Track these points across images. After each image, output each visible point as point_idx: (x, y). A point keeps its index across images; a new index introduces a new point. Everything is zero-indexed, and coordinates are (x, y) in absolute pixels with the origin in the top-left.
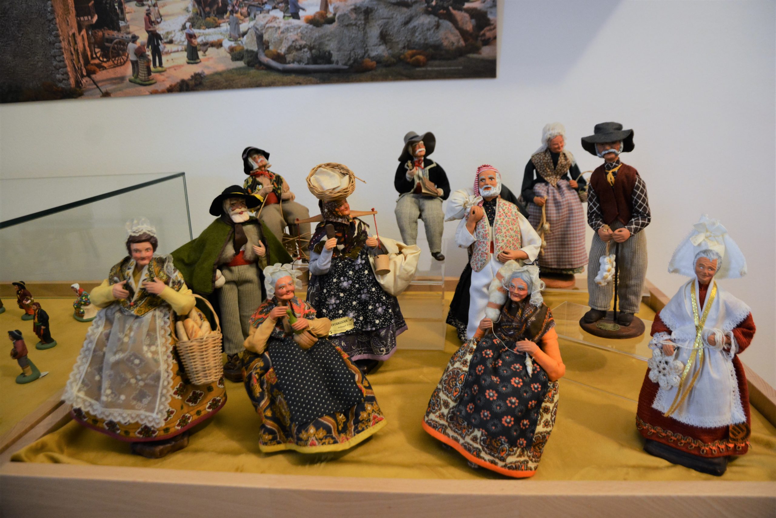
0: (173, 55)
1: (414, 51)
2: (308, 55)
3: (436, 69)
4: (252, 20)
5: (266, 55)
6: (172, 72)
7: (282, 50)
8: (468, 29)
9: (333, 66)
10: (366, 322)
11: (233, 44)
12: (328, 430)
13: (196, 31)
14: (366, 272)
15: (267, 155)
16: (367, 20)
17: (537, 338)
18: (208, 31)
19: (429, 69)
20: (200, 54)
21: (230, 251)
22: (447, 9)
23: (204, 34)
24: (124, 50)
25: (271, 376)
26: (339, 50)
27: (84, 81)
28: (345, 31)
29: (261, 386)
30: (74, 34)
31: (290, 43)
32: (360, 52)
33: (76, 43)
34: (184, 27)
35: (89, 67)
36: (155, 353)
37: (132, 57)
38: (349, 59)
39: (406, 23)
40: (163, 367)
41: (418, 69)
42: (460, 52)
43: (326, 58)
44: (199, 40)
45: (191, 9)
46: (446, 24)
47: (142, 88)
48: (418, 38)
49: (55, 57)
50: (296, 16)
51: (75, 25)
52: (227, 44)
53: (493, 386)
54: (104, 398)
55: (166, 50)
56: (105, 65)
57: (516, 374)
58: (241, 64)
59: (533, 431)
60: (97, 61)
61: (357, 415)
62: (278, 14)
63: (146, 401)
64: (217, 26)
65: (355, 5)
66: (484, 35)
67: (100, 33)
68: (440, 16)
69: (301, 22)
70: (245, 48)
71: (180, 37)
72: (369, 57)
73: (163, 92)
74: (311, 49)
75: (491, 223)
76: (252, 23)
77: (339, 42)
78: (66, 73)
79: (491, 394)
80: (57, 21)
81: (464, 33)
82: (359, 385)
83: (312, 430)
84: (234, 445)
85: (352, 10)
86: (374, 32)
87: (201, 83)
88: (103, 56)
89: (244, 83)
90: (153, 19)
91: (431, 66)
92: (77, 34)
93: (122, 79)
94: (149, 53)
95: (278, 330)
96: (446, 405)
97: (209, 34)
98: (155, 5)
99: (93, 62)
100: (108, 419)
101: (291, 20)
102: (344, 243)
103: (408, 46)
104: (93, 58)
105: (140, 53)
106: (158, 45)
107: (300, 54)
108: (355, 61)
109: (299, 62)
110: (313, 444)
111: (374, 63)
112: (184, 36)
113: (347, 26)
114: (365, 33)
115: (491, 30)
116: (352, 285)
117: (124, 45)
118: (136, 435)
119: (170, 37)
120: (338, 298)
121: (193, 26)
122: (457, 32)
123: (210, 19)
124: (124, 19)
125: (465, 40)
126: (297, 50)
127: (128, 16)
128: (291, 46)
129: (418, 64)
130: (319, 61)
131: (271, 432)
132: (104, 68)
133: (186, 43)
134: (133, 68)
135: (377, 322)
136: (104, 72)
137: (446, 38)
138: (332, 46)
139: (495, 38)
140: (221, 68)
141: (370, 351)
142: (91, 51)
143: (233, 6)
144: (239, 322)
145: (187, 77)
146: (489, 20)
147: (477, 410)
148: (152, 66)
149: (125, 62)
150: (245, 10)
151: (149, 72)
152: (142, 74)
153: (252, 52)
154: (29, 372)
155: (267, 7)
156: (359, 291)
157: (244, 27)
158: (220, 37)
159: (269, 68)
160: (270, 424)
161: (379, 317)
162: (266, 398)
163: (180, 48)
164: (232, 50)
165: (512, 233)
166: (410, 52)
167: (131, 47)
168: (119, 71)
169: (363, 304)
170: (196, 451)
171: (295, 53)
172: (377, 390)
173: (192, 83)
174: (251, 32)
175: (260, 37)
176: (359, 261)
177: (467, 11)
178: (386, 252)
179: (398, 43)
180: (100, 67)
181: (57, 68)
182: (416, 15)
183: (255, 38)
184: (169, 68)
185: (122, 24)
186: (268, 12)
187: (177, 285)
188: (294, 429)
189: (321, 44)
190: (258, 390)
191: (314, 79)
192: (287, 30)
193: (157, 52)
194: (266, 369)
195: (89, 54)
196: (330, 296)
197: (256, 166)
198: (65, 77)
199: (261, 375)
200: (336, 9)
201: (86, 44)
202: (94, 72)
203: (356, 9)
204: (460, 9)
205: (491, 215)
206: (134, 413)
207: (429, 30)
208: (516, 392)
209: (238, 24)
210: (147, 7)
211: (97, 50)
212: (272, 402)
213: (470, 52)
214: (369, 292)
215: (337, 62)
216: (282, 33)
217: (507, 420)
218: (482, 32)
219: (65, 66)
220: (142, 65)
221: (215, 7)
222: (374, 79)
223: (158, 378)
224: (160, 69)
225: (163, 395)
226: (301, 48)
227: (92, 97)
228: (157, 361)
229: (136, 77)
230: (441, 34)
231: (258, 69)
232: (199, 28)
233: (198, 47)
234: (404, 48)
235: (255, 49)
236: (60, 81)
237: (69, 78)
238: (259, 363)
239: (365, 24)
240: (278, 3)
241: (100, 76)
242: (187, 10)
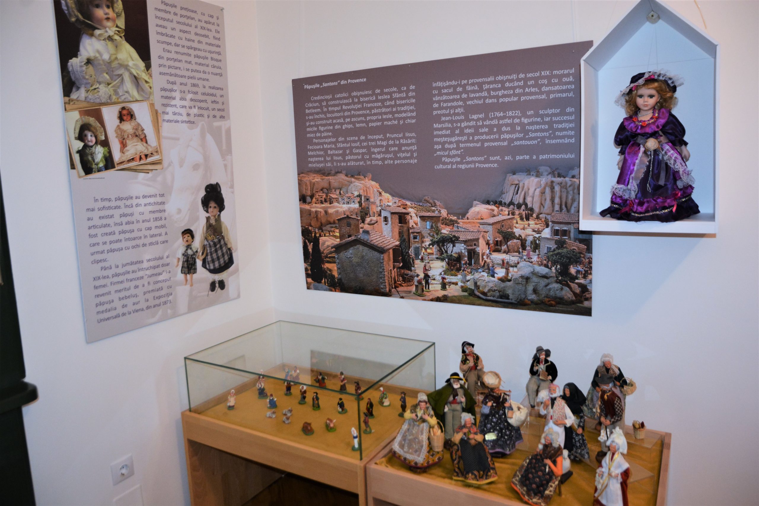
0: (435, 285)
1: (550, 299)
2: (498, 294)
3: (560, 309)
4: (473, 275)
5: (478, 292)
6: (433, 292)
7: (486, 290)
8: (577, 292)
9: (510, 301)
10: (502, 437)
11: (463, 284)
12: (476, 476)
13: (446, 276)
14: (503, 416)
15: (473, 346)
16: (527, 282)
17: (553, 459)
18: (451, 277)
19: (557, 308)
20: (447, 286)
21: (451, 398)
22: (567, 282)
23: (450, 278)
24: (413, 280)
25: (459, 453)
26: (513, 294)
27: (393, 290)
28: (516, 286)
29: (456, 456)
30: (391, 270)
31: (490, 288)
32: (523, 296)
33: (391, 274)
34: (441, 274)
35: (396, 284)
36: (423, 438)
37: (416, 283)
38: (518, 299)
39: (546, 286)
40: (424, 443)
41: (551, 308)
42: (573, 303)
43: (507, 297)
44: (447, 280)
45: (445, 266)
46: (566, 289)
47: (419, 297)
48: (552, 293)
49: (381, 278)
50: (493, 276)
51: (392, 266)
52: (460, 284)
53: (532, 473)
54: (405, 450)
55: (432, 282)
56: (403, 285)
57: (541, 471)
58: (466, 294)
59: (544, 492)
60: (400, 283)
61: (487, 473)
62: (485, 274)
63: (417, 453)
64: (456, 276)
65: (522, 275)
66: (585, 296)
67: (403, 271)
68: (563, 285)
69: (495, 279)
70: (469, 287)
71: (439, 278)
72: (527, 299)
73: (428, 300)
74: (499, 292)
75: (552, 407)
76: (472, 277)
77: (513, 291)
78: (385, 286)
79: (530, 476)
80: (385, 263)
81: (575, 294)
82: (489, 462)
83: (470, 475)
84: (444, 474)
85: (520, 277)
86: (530, 288)
87: (446, 299)
88: (403, 281)
89: (467, 302)
90: (427, 268)
91: (558, 307)
92: (392, 270)
93: (410, 292)
94: (424, 282)
95: (464, 436)
96: (518, 476)
97: (452, 279)
98: (428, 263)
99: (398, 283)
100: (404, 456)
101: (491, 278)
102: (496, 403)
103: (547, 296)
104: (398, 281)
105: (419, 282)
106: (428, 280)
107: (494, 293)
108: (521, 300)
109: (494, 297)
110: (470, 480)
111: (529, 302)
112: (441, 278)
113: (517, 284)
114: (526, 288)
115: (589, 294)
116: (497, 421)
117: (413, 277)
118: (413, 464)
119: (434, 277)
120: (491, 424)
121: (445, 274)
122: (571, 293)
123: (453, 272)
124: (414, 267)
125: (576, 297)
126: (493, 291)
127: (416, 266)
128: (490, 289)
129: (551, 305)
130: (503, 298)
131: (457, 473)
132: (403, 286)
133: (441, 281)
134: (416, 288)
135: (506, 437)
136: (402, 287)
137: (566, 295)
138: (509, 292)
139: (591, 298)
140: (456, 294)
141: (503, 449)
142: (398, 278)
143: (464, 268)
144: (452, 426)
145: (440, 296)
146: (588, 289)
147: (526, 480)
148: (424, 288)
149: (412, 285)
150: (469, 270)
151: (423, 291)
152: (420, 291)
153: (471, 289)
154: (368, 430)
155: (480, 270)
156: (500, 423)
157: (468, 278)
158: (457, 281)
159: (479, 297)
160: (457, 470)
161: (507, 435)
162: (457, 460)
163: (438, 283)
164: (462, 287)
165: (561, 413)
166: (548, 299)
167: (416, 279)
168: (409, 288)
169: (501, 429)
170: (431, 474)
171: (492, 292)
172: (497, 465)
173: (442, 299)
174: (472, 280)
175: (476, 283)
176: (501, 412)
177: (577, 283)
178: (512, 409)
179: (542, 295)
180: (401, 285)
181: (382, 283)
182: (552, 283)
183: (473, 283)
184: (432, 291)
185: (413, 268)
186: (480, 272)
187: (432, 416)
188: (465, 473)
189: (504, 290)
190: (454, 457)
191: (500, 305)
192: (489, 282)
193: (427, 283)
194: (458, 450)
195: (397, 279)
196: (488, 423)
197: (467, 352)
198: (384, 287)
199: (456, 452)
200: (512, 275)
201: (396, 274)
202: (398, 287)
203: (522, 277)
204: (573, 283)
205: (553, 404)
206: (413, 456)
207: (557, 290)
208: (539, 477)
209: (466, 276)
210: (425, 263)
211: (400, 278)
212: (459, 462)
213: (578, 303)
214: (504, 425)
215: (512, 299)
216: (486, 283)
217: (534, 486)
218: (584, 294)
219: (385, 283)
220: (420, 287)
221: (456, 267)
222: (529, 309)
223: (422, 446)
224: (428, 290)
225: (423, 452)
226: (495, 291)
227: (396, 297)
228: (423, 441)
229: (417, 292)
230: (563, 293)
231: (473, 297)
232: (448, 275)
233: (447, 284)
234: (545, 297)
235: (473, 288)
236: (382, 289)
237: (386, 288)
238: (456, 447)
239: (526, 284)
240: (485, 269)
241: (400, 289)
242: (443, 267)
